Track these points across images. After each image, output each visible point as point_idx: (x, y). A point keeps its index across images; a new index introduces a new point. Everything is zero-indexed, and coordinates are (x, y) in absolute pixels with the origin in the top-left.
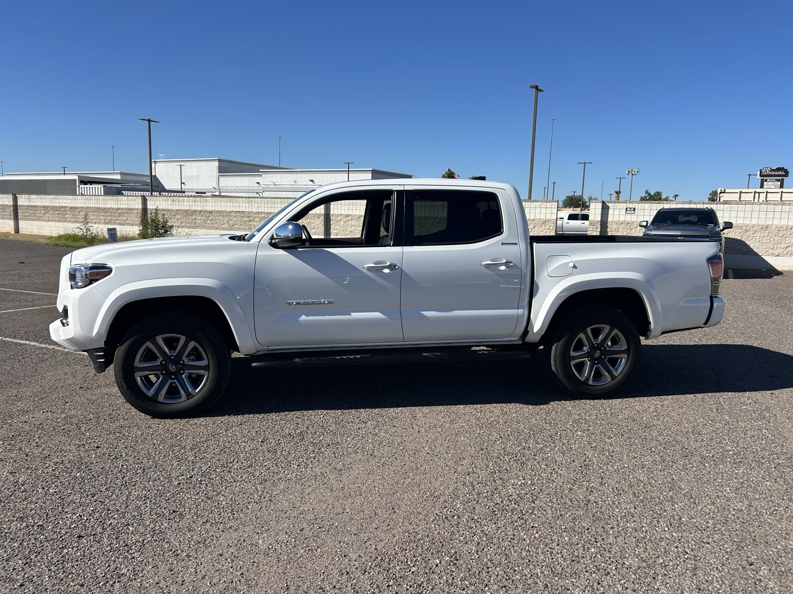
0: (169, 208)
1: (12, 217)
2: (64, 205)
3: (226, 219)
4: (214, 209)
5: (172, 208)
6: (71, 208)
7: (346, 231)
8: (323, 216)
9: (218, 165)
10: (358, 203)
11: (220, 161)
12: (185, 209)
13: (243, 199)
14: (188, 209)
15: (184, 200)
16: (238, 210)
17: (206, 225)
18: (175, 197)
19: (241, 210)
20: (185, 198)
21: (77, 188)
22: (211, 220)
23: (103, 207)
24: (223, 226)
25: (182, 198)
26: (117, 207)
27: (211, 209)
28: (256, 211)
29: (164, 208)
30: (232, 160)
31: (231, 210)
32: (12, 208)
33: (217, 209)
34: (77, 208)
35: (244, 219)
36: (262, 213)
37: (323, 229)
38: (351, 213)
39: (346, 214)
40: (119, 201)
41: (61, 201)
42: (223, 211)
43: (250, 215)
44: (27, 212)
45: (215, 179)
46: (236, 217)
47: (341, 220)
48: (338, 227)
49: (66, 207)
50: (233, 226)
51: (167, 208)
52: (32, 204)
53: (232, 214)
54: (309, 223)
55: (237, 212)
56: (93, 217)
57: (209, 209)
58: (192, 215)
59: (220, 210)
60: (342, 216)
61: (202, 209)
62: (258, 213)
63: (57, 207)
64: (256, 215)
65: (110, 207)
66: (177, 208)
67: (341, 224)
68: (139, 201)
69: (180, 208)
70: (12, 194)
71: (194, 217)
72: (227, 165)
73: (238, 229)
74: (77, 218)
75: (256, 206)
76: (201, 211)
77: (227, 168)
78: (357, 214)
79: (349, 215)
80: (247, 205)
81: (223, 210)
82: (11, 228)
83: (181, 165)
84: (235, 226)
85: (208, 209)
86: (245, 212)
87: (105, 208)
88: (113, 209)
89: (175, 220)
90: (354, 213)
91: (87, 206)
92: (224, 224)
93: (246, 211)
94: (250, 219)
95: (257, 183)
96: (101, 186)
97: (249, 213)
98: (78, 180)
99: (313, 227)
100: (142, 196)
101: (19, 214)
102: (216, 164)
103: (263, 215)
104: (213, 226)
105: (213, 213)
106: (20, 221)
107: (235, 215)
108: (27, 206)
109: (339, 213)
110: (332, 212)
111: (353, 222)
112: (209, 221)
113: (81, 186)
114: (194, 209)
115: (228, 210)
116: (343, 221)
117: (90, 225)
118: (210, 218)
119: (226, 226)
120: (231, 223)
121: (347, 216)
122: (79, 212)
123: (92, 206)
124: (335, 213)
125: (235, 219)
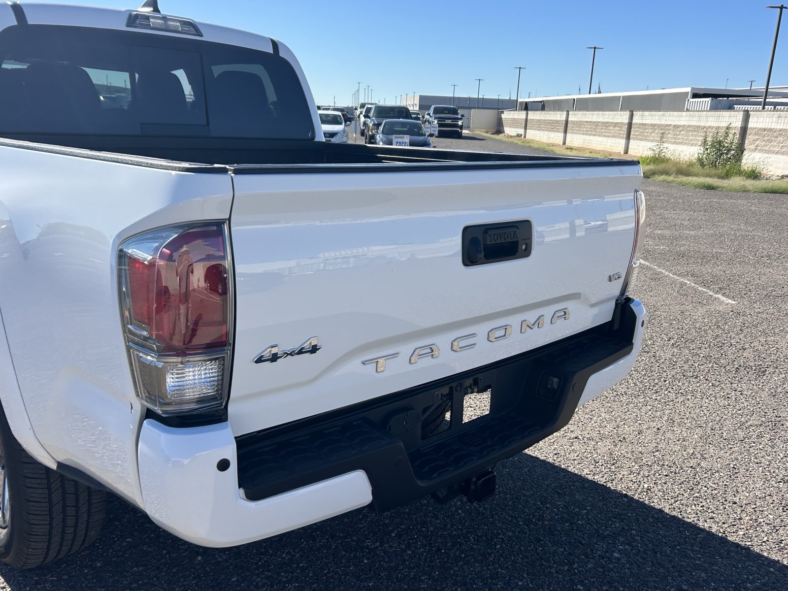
0: (772, 127)
1: (625, 136)
2: (669, 124)
5: (775, 127)
6: (675, 126)
21: (687, 102)
23: (703, 125)
26: (717, 125)
29: (766, 127)
32: (626, 126)
34: (680, 126)
40: (720, 118)
44: (638, 131)
49: (670, 125)
51: (769, 127)
52: (644, 122)
56: (691, 138)
63: (662, 125)
65: (710, 125)
66: (781, 127)
68: (741, 116)
69: (784, 127)
70: (630, 111)
74: (677, 138)
82: (622, 148)
91: (689, 124)
96: (709, 99)
98: (691, 93)
100: (744, 111)
101: (632, 133)
106: (631, 141)
108: (639, 124)
113: (691, 100)
122: (680, 131)
123: (693, 124)
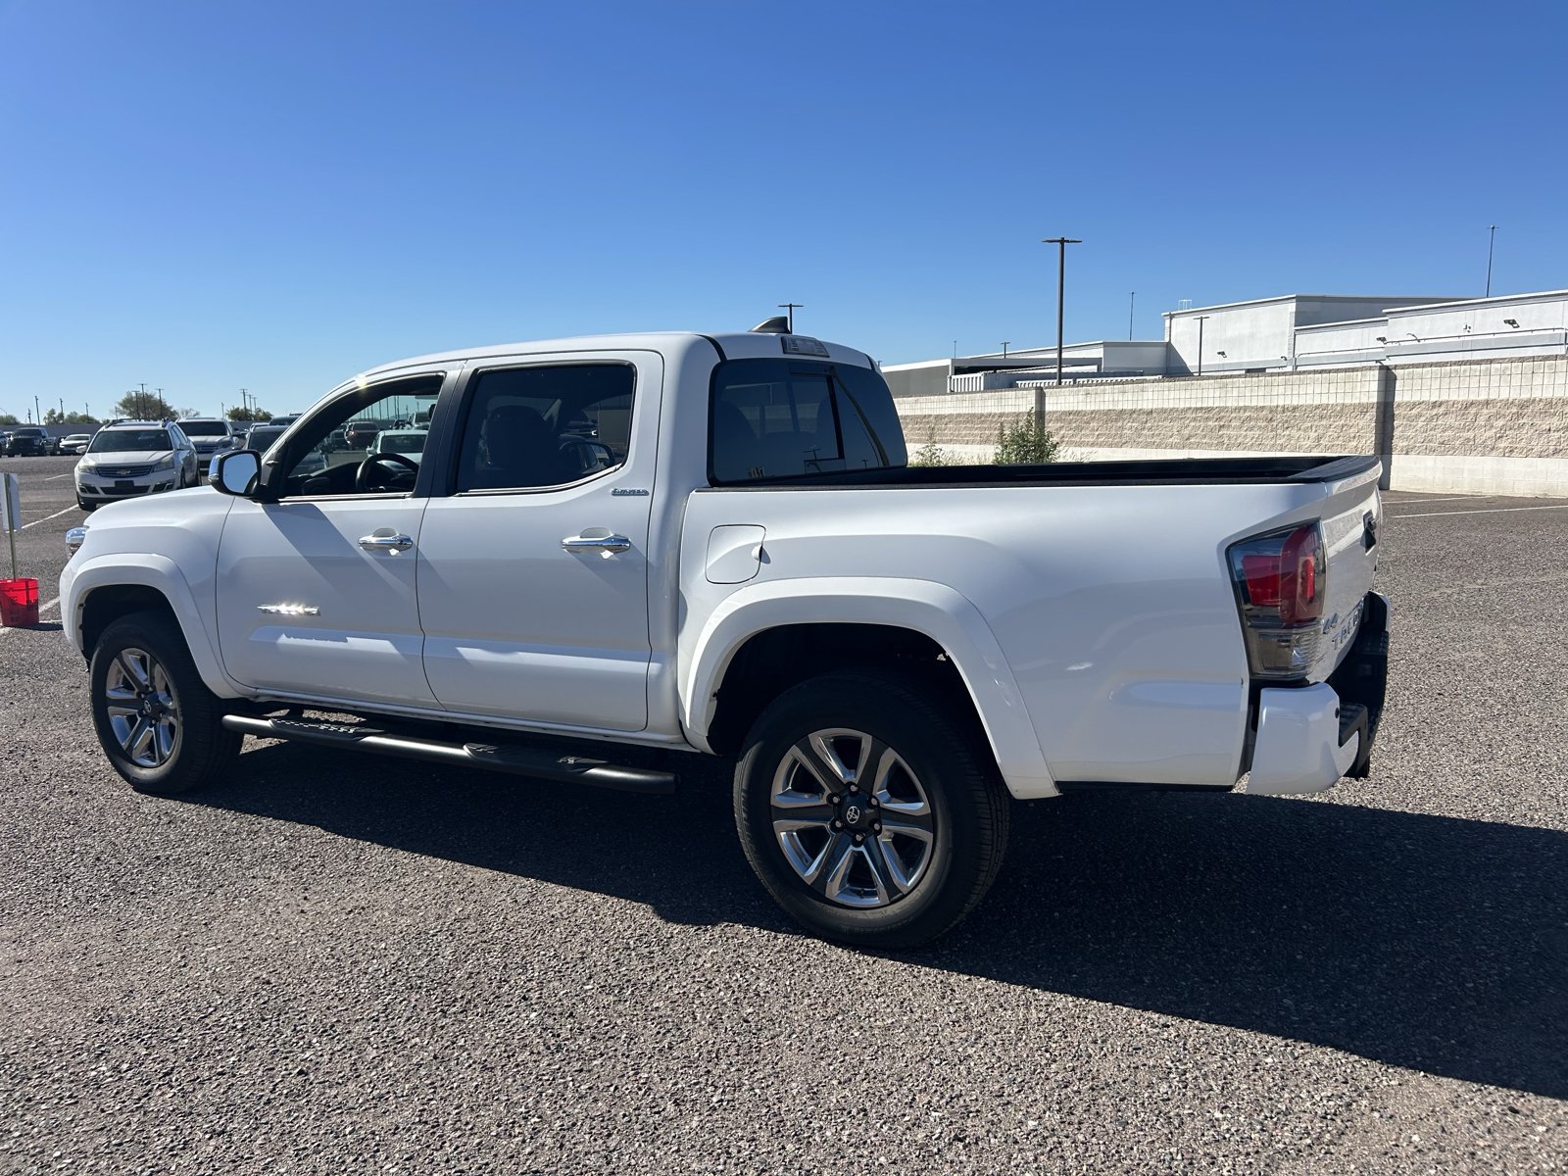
0: (1080, 409)
3: (1176, 425)
4: (1155, 407)
5: (1084, 409)
6: (937, 417)
7: (1430, 441)
8: (1374, 410)
9: (1294, 310)
10: (1465, 371)
11: (1299, 299)
12: (1106, 408)
13: (1210, 381)
14: (1111, 408)
15: (1105, 390)
16: (1199, 405)
17: (1140, 440)
18: (1090, 385)
19: (1205, 405)
20: (1107, 387)
21: (948, 380)
22: (1150, 429)
23: (979, 412)
24: (1171, 440)
25: (1102, 387)
27: (1150, 407)
28: (1235, 404)
29: (1071, 409)
30: (1328, 294)
31: (1188, 406)
33: (1160, 406)
34: (944, 417)
35: (1210, 423)
36: (1245, 409)
37: (1373, 439)
38: (1444, 398)
39: (1433, 399)
41: (924, 406)
42: (1171, 410)
43: (1222, 414)
45: (1287, 339)
46: (1195, 419)
47: (1420, 415)
48: (1410, 433)
49: (930, 416)
50: (1188, 439)
51: (1076, 409)
53: (1188, 415)
54: (1343, 426)
55: (1197, 409)
57: (1147, 406)
58: (1116, 421)
59: (1165, 406)
60: (1423, 406)
61: (1134, 407)
62: (1238, 409)
64: (1234, 415)
66: (1092, 409)
67: (1420, 424)
68: (1032, 396)
69: (1097, 408)
71: (1120, 424)
72: (1316, 306)
73: (1198, 446)
74: (944, 434)
75: (1235, 393)
76: (1133, 412)
77: (1314, 313)
78: (1461, 399)
79: (1441, 404)
80: (1217, 394)
81: (1171, 406)
83: (1202, 319)
84: (1192, 440)
85: (1145, 407)
86: (1212, 409)
87: (982, 415)
88: (995, 414)
89: (1088, 432)
90: (1453, 397)
91: (958, 413)
92: (1171, 437)
93: (1215, 406)
94: (1222, 423)
95: (1379, 339)
96: (980, 375)
97: (1222, 409)
98: (952, 366)
99: (1352, 435)
100: (1037, 388)
102: (1292, 307)
103: (1247, 414)
104: (1153, 440)
105: (1154, 415)
107: (1194, 416)
109: (1416, 398)
110: (1397, 399)
111: (1450, 420)
112: (1145, 432)
113: (953, 377)
114: (1120, 408)
115: (1182, 406)
116: (1423, 419)
117: (938, 446)
118: (1149, 424)
119: (1175, 440)
120: (1186, 432)
121: (1435, 405)
122: (946, 424)
123: (964, 412)
124: (1407, 398)
125: (1193, 424)
